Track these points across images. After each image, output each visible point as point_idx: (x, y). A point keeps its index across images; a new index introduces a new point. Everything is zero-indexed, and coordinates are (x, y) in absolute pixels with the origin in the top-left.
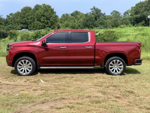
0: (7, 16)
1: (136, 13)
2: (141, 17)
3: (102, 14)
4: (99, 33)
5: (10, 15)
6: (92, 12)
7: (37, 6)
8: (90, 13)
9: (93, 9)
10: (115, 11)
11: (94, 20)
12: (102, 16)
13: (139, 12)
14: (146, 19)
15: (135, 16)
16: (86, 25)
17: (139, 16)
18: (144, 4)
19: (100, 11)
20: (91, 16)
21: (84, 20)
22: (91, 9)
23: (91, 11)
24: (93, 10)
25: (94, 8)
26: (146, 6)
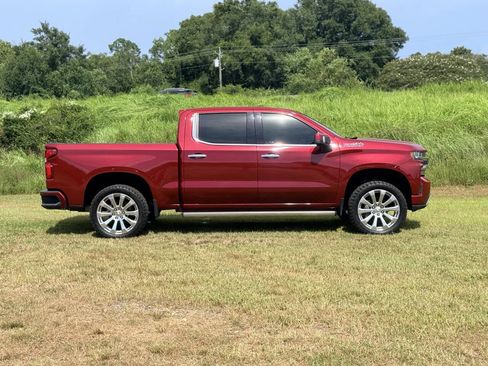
1: (183, 51)
2: (195, 63)
3: (72, 48)
4: (31, 111)
6: (36, 42)
8: (32, 44)
9: (40, 31)
10: (122, 41)
11: (44, 66)
12: (73, 56)
13: (191, 47)
14: (211, 69)
15: (178, 59)
16: (20, 83)
17: (189, 58)
18: (202, 22)
19: (66, 40)
20: (33, 53)
21: (11, 67)
22: (35, 32)
23: (33, 36)
24: (43, 34)
25: (45, 29)
26: (209, 31)
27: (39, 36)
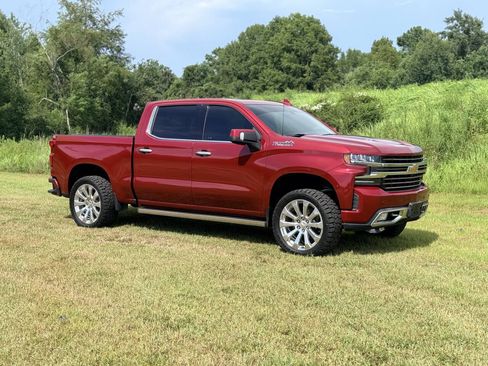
0: (208, 58)
5: (214, 52)
6: (447, 31)
7: (277, 22)
8: (443, 33)
22: (448, 21)
24: (455, 22)
27: (451, 24)
